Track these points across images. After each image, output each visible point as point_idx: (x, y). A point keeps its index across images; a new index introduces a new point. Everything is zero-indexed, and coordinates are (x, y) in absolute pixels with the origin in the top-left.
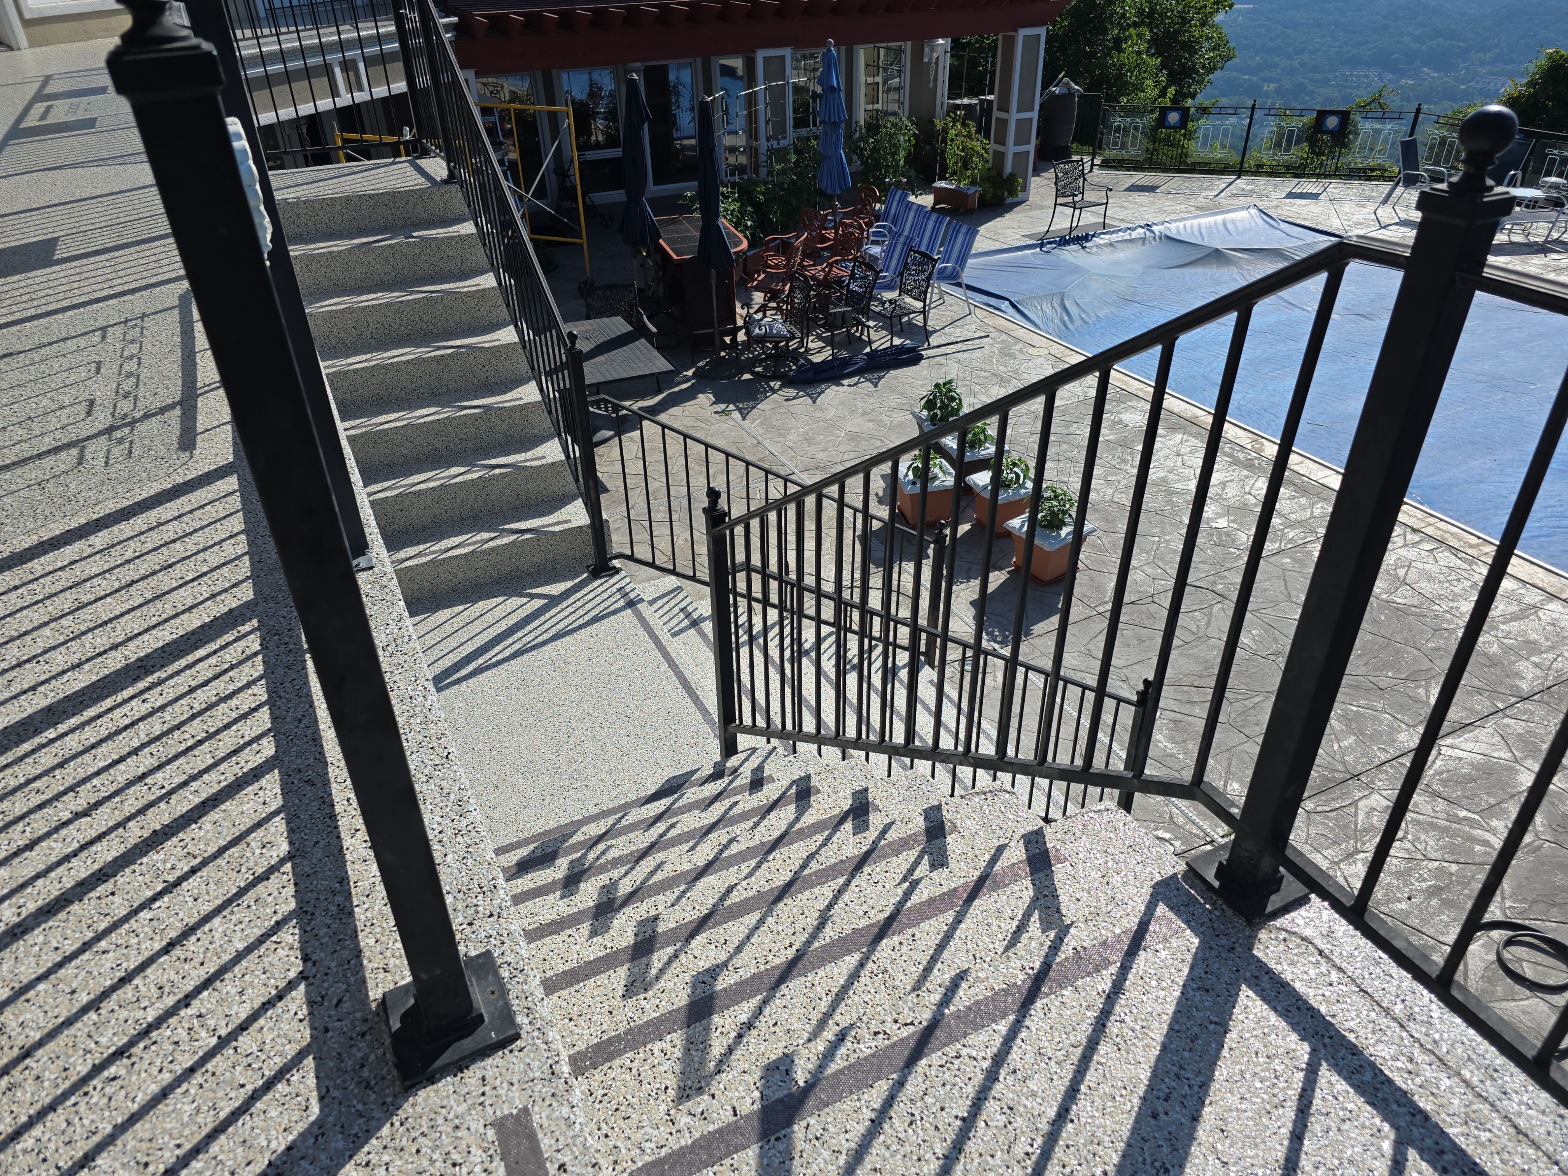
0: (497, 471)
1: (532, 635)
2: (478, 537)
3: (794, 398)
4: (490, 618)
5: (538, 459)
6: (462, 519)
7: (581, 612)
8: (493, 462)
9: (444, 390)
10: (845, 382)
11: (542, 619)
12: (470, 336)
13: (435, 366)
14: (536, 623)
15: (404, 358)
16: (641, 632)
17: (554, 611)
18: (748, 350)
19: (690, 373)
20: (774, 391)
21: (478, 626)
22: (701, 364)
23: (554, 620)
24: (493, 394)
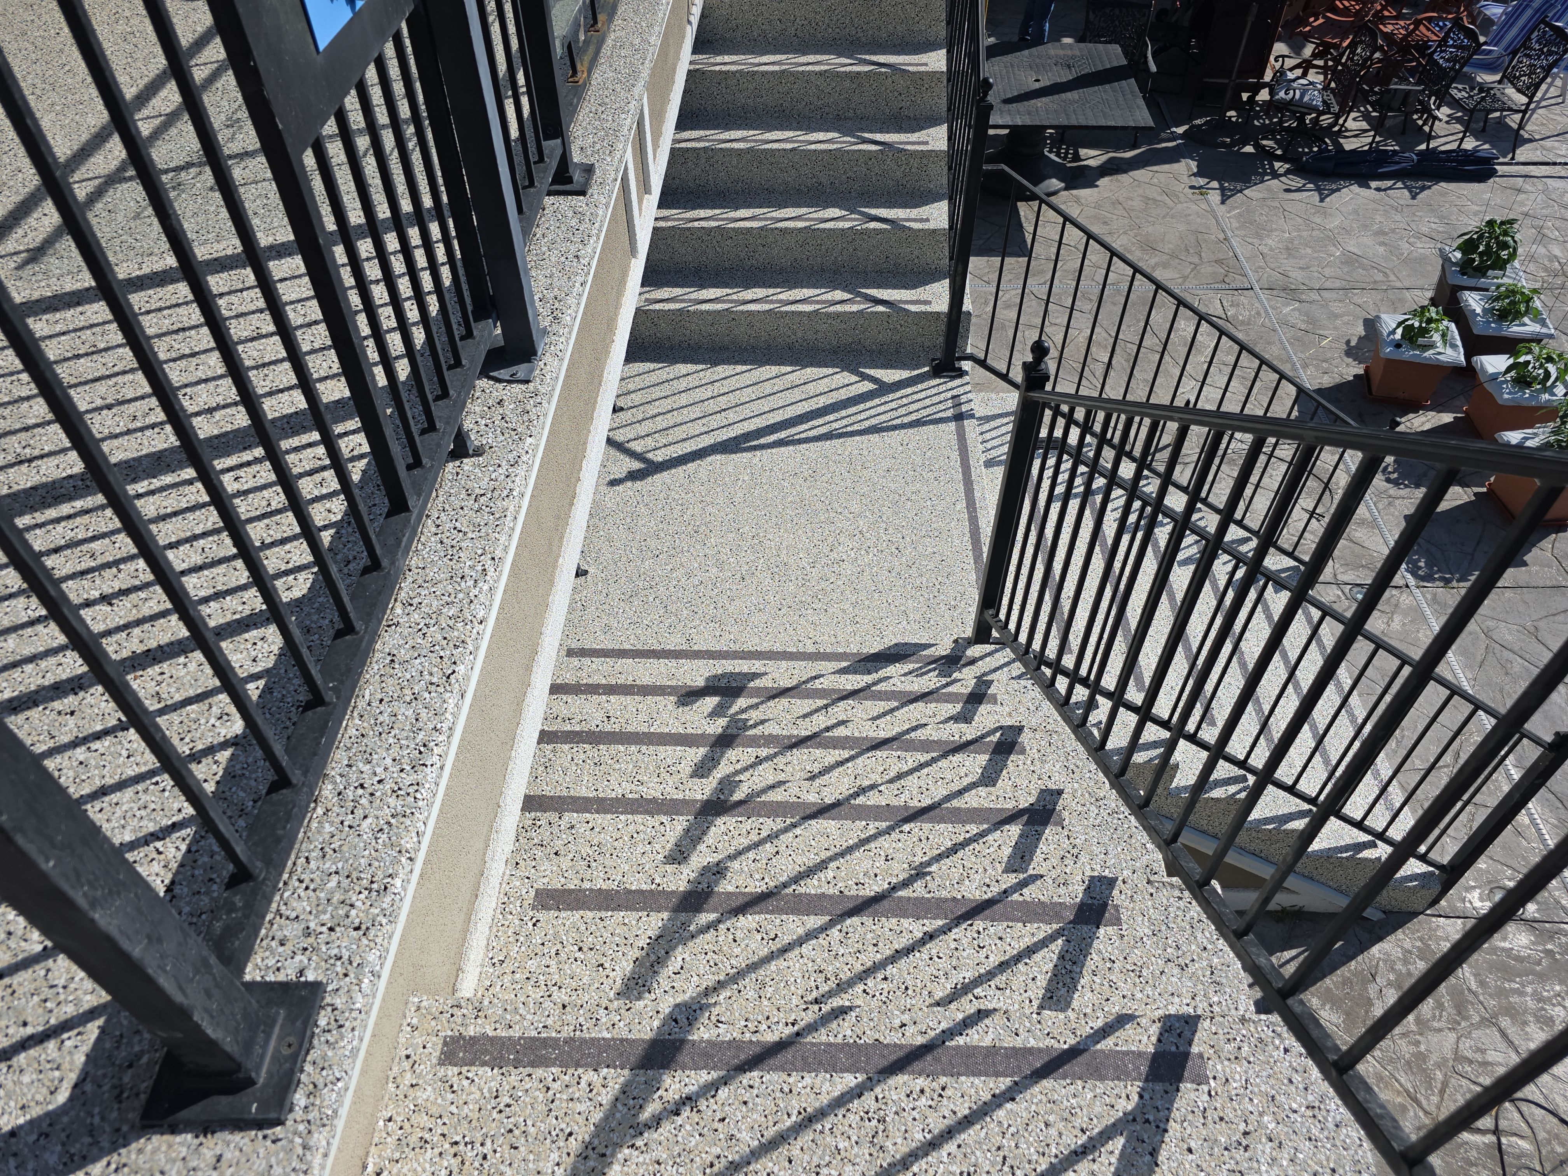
0: (873, 225)
1: (845, 422)
2: (829, 296)
3: (1298, 190)
4: (811, 389)
5: (921, 220)
6: (823, 270)
7: (902, 411)
8: (873, 211)
9: (851, 114)
10: (1374, 184)
11: (862, 407)
12: (898, 53)
13: (847, 84)
14: (853, 410)
15: (817, 68)
16: (955, 455)
17: (877, 401)
18: (1267, 114)
19: (1180, 130)
20: (1275, 175)
21: (797, 394)
22: (1198, 122)
23: (872, 412)
24: (900, 130)
